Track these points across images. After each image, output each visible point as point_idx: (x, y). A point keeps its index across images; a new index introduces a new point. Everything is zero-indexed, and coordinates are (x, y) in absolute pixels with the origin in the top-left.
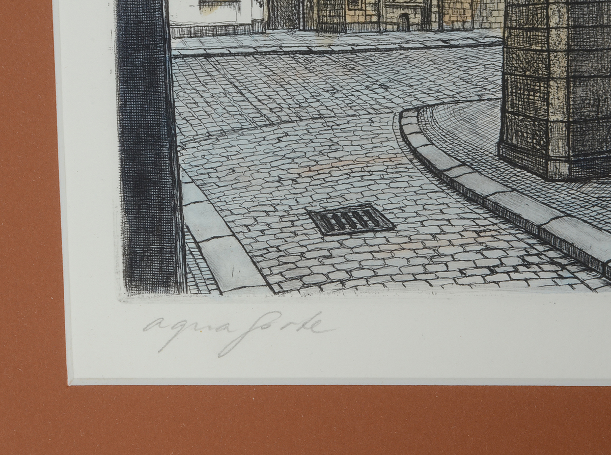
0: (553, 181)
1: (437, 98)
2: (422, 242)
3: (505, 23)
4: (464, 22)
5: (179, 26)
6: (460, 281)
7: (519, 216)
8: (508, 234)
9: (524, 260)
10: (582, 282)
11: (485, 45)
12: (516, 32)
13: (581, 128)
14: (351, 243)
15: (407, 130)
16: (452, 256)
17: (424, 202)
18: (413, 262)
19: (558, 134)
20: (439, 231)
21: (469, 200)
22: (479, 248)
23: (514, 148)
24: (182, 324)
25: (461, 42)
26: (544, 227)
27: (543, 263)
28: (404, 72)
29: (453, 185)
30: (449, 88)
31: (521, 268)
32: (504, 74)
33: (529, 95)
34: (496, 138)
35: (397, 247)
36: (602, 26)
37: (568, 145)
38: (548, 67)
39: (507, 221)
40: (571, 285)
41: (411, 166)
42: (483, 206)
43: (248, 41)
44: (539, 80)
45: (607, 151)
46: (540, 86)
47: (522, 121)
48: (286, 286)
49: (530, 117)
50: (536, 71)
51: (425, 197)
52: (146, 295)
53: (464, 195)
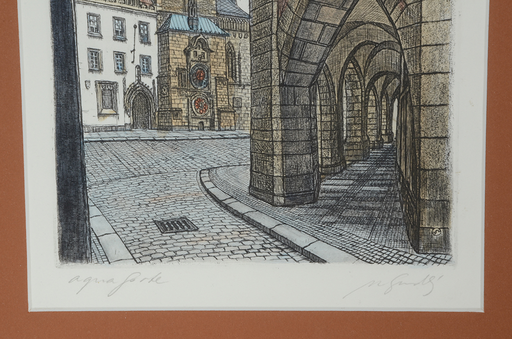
0: (277, 206)
1: (218, 164)
2: (212, 237)
3: (251, 127)
4: (231, 126)
5: (88, 126)
6: (231, 257)
7: (260, 224)
8: (254, 232)
9: (263, 246)
10: (292, 258)
11: (241, 138)
12: (256, 132)
13: (290, 180)
14: (176, 237)
15: (204, 180)
16: (227, 244)
17: (212, 216)
18: (207, 247)
19: (278, 183)
20: (220, 231)
21: (235, 215)
22: (240, 240)
23: (256, 189)
24: (89, 279)
25: (229, 136)
26: (272, 229)
27: (272, 248)
28: (202, 150)
29: (227, 208)
30: (224, 160)
31: (261, 250)
32: (251, 152)
33: (264, 163)
34: (248, 184)
35: (199, 239)
36: (298, 130)
37: (283, 188)
38: (273, 149)
39: (254, 226)
40: (286, 259)
41: (206, 198)
42: (242, 218)
43: (123, 134)
44: (269, 155)
45: (302, 192)
46: (269, 159)
47: (260, 176)
48: (143, 259)
49: (264, 174)
50: (267, 151)
51: (213, 214)
52: (71, 264)
53: (233, 213)
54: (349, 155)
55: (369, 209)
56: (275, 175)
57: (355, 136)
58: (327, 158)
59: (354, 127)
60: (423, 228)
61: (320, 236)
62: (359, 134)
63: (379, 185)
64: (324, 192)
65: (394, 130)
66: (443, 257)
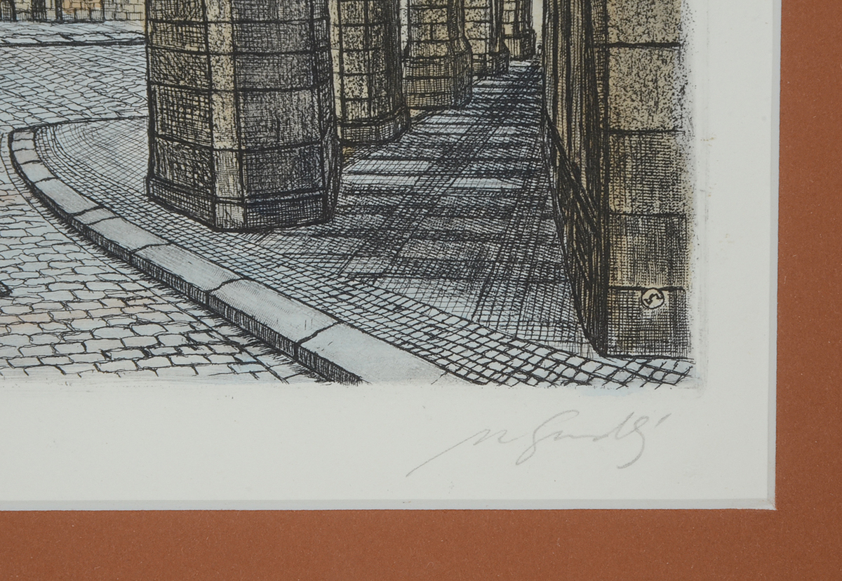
0: (224, 230)
1: (60, 115)
2: (49, 313)
3: (147, 14)
4: (91, 11)
6: (103, 367)
7: (179, 278)
8: (165, 302)
9: (189, 339)
10: (268, 369)
11: (121, 43)
12: (162, 26)
13: (257, 159)
15: (20, 158)
16: (91, 332)
17: (48, 257)
18: (37, 340)
19: (227, 167)
20: (71, 298)
21: (111, 255)
22: (127, 321)
23: (168, 185)
25: (88, 38)
26: (213, 293)
27: (214, 343)
28: (12, 77)
29: (87, 234)
30: (75, 102)
31: (186, 350)
32: (149, 83)
33: (185, 113)
34: (144, 170)
35: (14, 319)
36: (277, 22)
37: (241, 182)
38: (209, 76)
39: (165, 285)
40: (253, 373)
41: (29, 208)
42: (131, 264)
44: (198, 92)
45: (293, 192)
46: (199, 101)
47: (177, 148)
49: (188, 143)
50: (193, 80)
51: (50, 250)
53: (104, 249)
54: (416, 91)
55: (474, 238)
56: (218, 145)
57: (433, 41)
58: (358, 99)
59: (430, 16)
60: (618, 289)
61: (343, 310)
62: (442, 33)
63: (498, 175)
64: (352, 192)
65: (537, 24)
66: (669, 365)
